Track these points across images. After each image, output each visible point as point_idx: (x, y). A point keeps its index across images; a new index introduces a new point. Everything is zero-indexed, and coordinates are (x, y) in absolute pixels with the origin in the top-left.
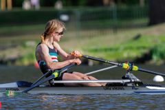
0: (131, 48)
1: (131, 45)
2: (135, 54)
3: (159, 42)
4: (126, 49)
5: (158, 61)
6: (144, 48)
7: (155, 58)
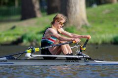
0: (9, 35)
1: (9, 33)
2: (12, 39)
3: (28, 31)
4: (6, 35)
5: (27, 43)
6: (18, 34)
7: (25, 41)
